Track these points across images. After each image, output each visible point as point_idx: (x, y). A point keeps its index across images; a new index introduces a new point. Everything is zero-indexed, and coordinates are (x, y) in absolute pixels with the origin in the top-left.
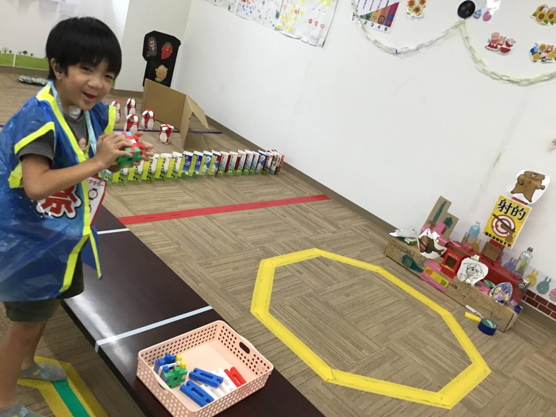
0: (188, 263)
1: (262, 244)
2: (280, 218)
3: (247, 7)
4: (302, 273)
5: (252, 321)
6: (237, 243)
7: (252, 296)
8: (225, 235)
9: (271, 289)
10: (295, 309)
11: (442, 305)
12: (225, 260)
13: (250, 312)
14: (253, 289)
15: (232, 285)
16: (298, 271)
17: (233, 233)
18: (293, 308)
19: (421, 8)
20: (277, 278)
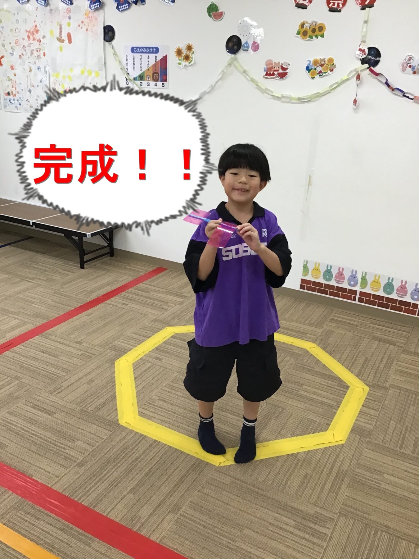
0: (35, 396)
1: (111, 343)
2: (123, 308)
3: (14, 100)
4: (162, 359)
5: (124, 434)
6: (84, 352)
7: (116, 405)
8: (67, 349)
9: (134, 389)
10: (165, 401)
11: (305, 339)
12: (76, 377)
13: (119, 425)
14: (116, 397)
15: (91, 402)
16: (157, 358)
17: (77, 342)
18: (163, 400)
19: (191, 55)
20: (137, 375)
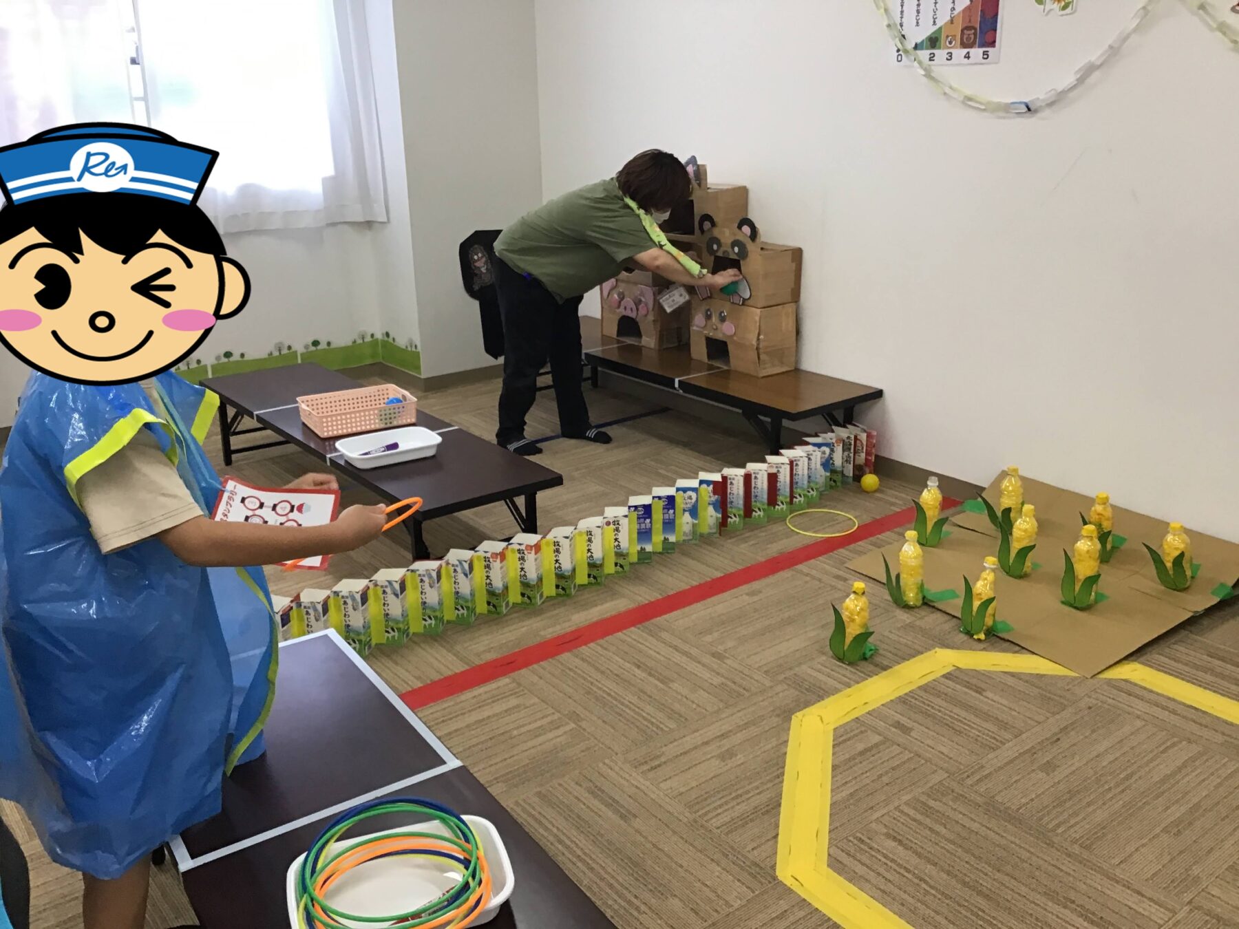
1: (791, 669)
4: (911, 729)
5: (783, 905)
7: (777, 826)
8: (690, 666)
9: (829, 795)
10: (901, 843)
12: (697, 738)
13: (775, 878)
14: (779, 805)
15: (720, 806)
16: (898, 725)
17: (714, 655)
18: (895, 839)
20: (842, 758)
